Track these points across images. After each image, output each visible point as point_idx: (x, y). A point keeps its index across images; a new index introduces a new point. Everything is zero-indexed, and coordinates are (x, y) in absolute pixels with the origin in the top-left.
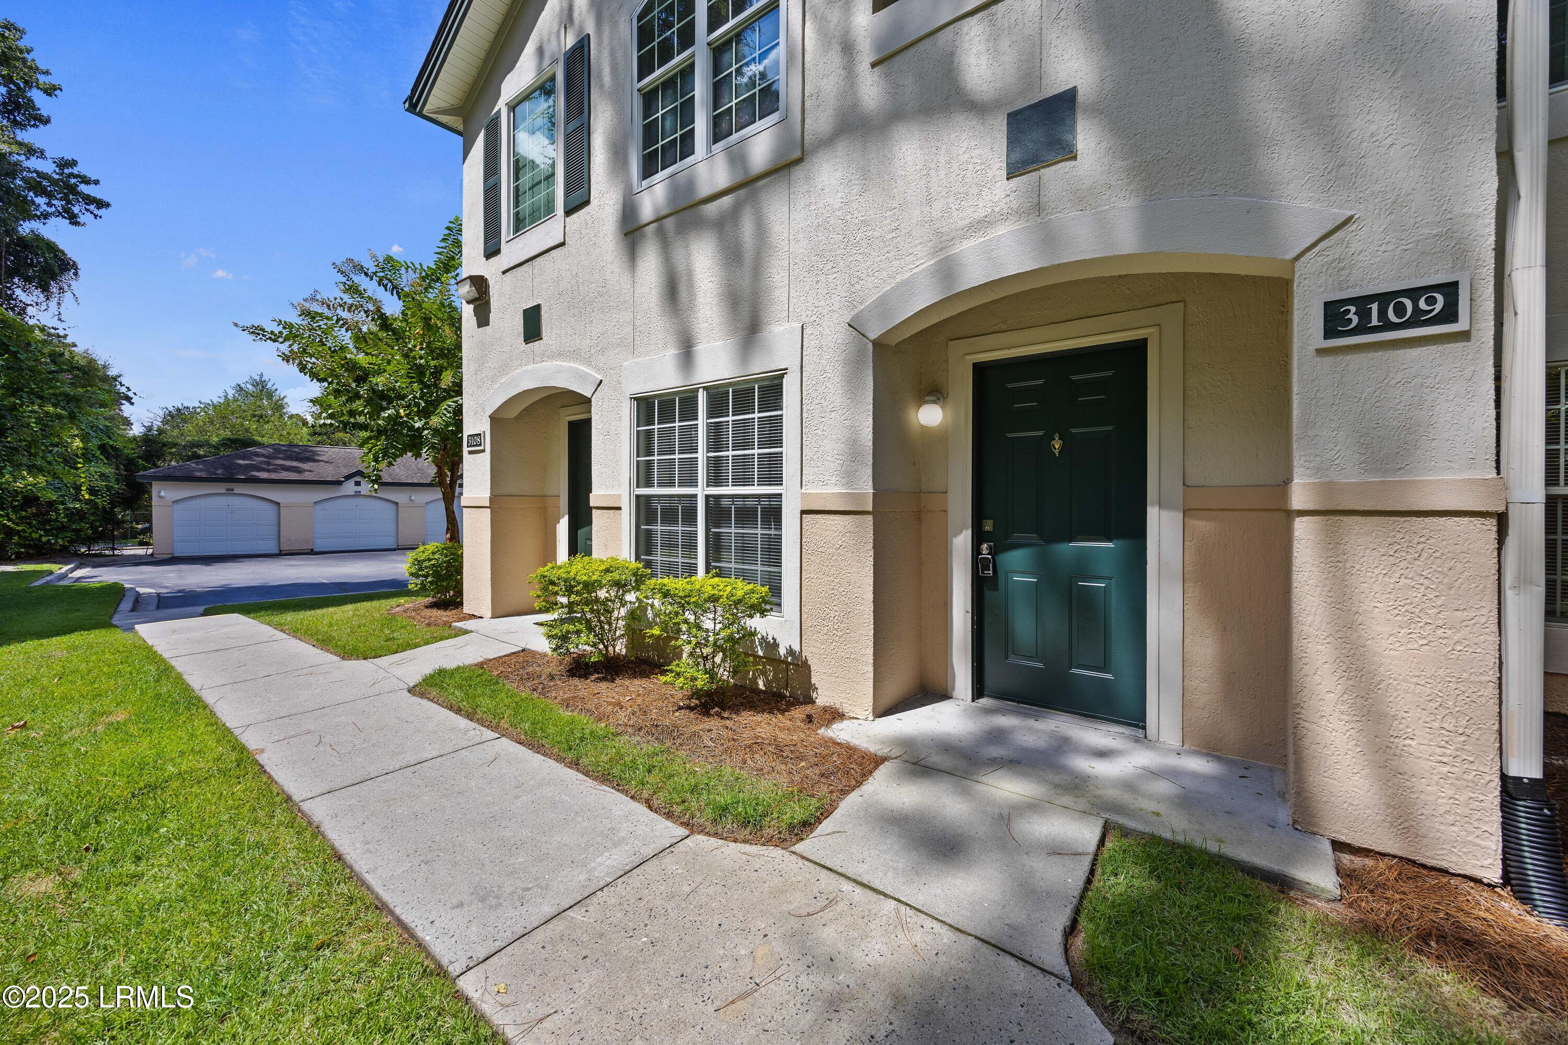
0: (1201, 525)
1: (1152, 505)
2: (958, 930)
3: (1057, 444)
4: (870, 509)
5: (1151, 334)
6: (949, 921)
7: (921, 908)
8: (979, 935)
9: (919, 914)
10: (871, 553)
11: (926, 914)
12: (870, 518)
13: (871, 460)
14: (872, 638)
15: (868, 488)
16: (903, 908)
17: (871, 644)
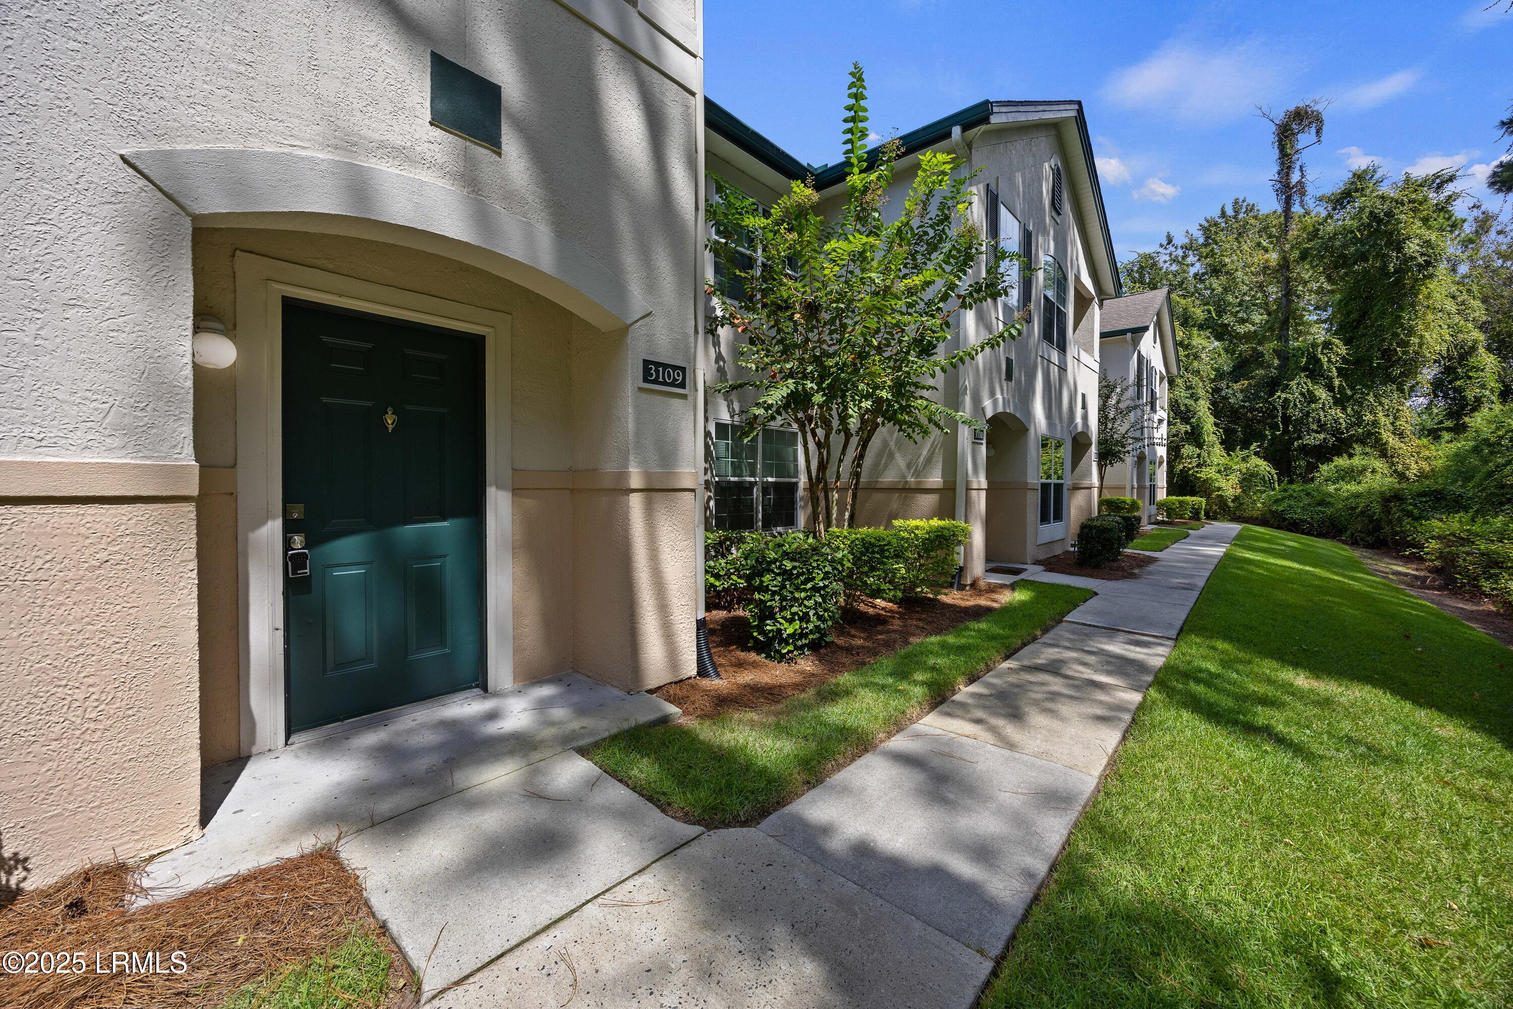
0: (529, 502)
1: (490, 486)
2: (640, 871)
3: (390, 419)
4: (196, 493)
5: (489, 333)
6: (631, 873)
7: (607, 887)
8: (656, 858)
9: (614, 890)
10: (193, 565)
11: (614, 886)
12: (190, 510)
13: (191, 411)
14: (197, 705)
15: (186, 457)
16: (599, 900)
17: (196, 715)
